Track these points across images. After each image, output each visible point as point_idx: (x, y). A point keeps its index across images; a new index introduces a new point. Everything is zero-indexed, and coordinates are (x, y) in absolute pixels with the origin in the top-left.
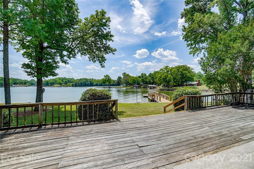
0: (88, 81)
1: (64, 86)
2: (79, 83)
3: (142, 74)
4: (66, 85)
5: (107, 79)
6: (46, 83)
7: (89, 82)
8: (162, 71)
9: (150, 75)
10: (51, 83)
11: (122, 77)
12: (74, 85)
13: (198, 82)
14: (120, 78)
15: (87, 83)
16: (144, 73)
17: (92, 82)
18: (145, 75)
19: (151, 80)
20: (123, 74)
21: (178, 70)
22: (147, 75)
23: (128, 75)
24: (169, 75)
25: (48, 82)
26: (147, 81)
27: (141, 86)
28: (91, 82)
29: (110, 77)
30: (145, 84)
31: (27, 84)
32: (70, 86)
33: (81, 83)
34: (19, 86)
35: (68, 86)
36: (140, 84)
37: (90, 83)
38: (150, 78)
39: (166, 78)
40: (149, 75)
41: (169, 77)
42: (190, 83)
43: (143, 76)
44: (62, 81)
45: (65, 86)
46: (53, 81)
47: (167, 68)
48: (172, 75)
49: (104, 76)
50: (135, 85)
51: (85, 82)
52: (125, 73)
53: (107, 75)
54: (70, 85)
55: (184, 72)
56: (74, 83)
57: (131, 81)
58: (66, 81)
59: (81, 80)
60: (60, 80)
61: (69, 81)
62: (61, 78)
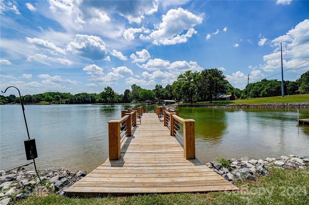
0: (88, 96)
1: (54, 103)
2: (75, 99)
3: (157, 86)
4: (58, 102)
5: (108, 92)
6: (29, 99)
7: (90, 98)
8: (181, 78)
9: (168, 87)
11: (131, 90)
12: (69, 101)
13: (231, 95)
14: (127, 91)
15: (87, 98)
16: (159, 85)
17: (94, 97)
18: (161, 87)
19: (169, 94)
20: (132, 86)
21: (205, 75)
22: (164, 87)
23: (140, 87)
24: (192, 83)
26: (163, 95)
27: (155, 102)
28: (92, 98)
29: (113, 90)
30: (160, 100)
32: (63, 104)
33: (79, 100)
35: (60, 103)
36: (155, 99)
37: (90, 100)
38: (167, 91)
39: (187, 88)
40: (166, 88)
41: (191, 86)
42: (220, 96)
43: (158, 89)
44: (53, 97)
45: (56, 103)
46: (38, 97)
47: (189, 73)
48: (196, 84)
49: (105, 88)
50: (146, 101)
51: (84, 98)
52: (134, 85)
53: (108, 88)
54: (63, 102)
55: (214, 78)
56: (68, 99)
57: (142, 95)
58: (57, 97)
59: (79, 95)
60: (50, 95)
61: (62, 97)
62: (53, 93)
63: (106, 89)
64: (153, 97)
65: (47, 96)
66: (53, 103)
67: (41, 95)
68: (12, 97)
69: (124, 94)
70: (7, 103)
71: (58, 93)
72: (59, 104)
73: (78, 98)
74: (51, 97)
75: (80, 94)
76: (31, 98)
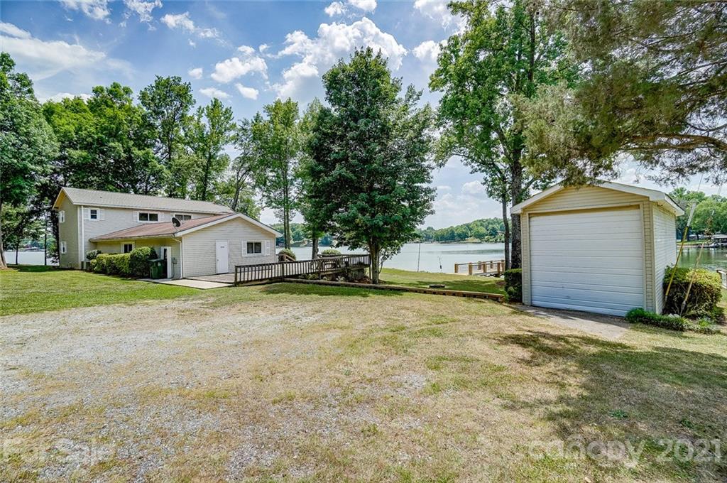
1: (487, 241)
4: (494, 239)
10: (459, 235)
32: (503, 242)
35: (499, 240)
44: (486, 228)
45: (491, 240)
54: (503, 239)
58: (494, 228)
60: (481, 225)
62: (487, 220)
65: (476, 229)
67: (468, 225)
68: (429, 231)
71: (495, 220)
72: (496, 241)
74: (483, 230)
76: (453, 232)
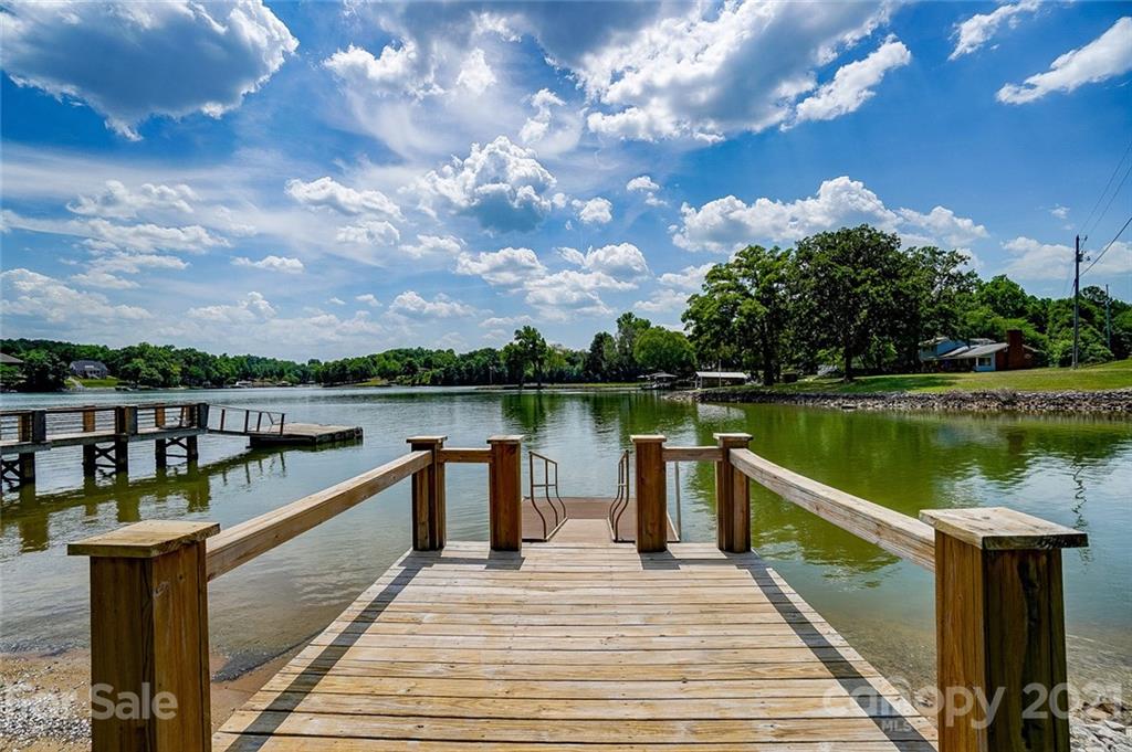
0: (497, 358)
1: (401, 383)
2: (458, 369)
4: (410, 381)
5: (526, 346)
6: (339, 371)
10: (354, 373)
11: (616, 335)
12: (440, 376)
13: (1005, 345)
14: (601, 339)
15: (494, 367)
20: (619, 321)
23: (649, 323)
25: (344, 368)
29: (542, 338)
31: (286, 377)
32: (423, 385)
33: (469, 371)
34: (261, 384)
35: (417, 382)
42: (953, 353)
44: (401, 363)
45: (405, 382)
49: (517, 332)
50: (655, 376)
51: (485, 366)
52: (628, 316)
53: (527, 329)
54: (424, 380)
56: (440, 370)
58: (410, 363)
59: (471, 356)
60: (395, 358)
61: (428, 364)
62: (405, 351)
63: (519, 335)
64: (684, 359)
65: (383, 363)
66: (398, 384)
67: (372, 358)
68: (312, 366)
69: (588, 351)
70: (298, 384)
71: (418, 352)
72: (413, 385)
73: (468, 365)
74: (395, 366)
75: (476, 353)
